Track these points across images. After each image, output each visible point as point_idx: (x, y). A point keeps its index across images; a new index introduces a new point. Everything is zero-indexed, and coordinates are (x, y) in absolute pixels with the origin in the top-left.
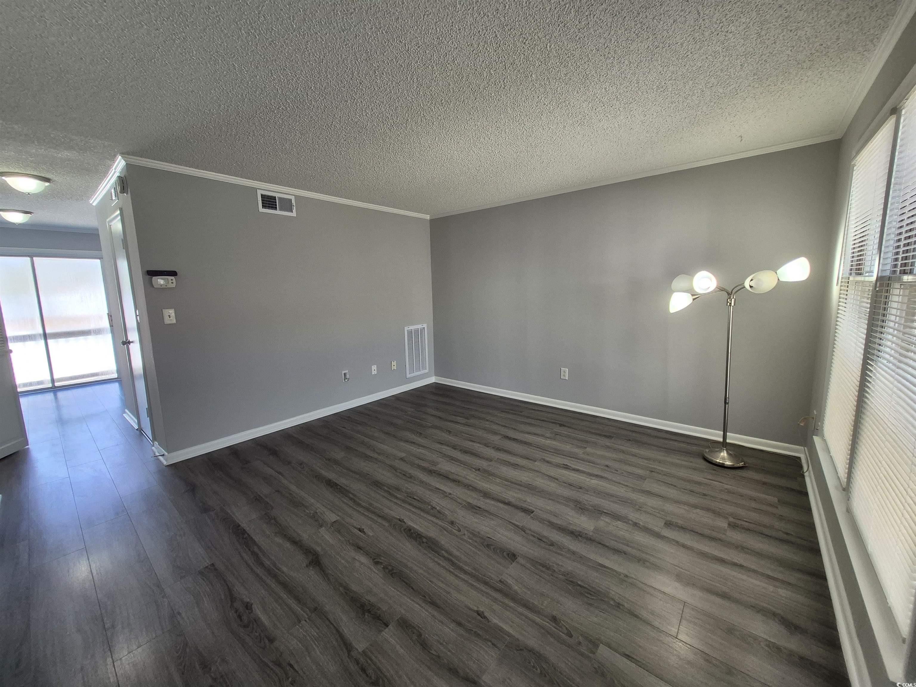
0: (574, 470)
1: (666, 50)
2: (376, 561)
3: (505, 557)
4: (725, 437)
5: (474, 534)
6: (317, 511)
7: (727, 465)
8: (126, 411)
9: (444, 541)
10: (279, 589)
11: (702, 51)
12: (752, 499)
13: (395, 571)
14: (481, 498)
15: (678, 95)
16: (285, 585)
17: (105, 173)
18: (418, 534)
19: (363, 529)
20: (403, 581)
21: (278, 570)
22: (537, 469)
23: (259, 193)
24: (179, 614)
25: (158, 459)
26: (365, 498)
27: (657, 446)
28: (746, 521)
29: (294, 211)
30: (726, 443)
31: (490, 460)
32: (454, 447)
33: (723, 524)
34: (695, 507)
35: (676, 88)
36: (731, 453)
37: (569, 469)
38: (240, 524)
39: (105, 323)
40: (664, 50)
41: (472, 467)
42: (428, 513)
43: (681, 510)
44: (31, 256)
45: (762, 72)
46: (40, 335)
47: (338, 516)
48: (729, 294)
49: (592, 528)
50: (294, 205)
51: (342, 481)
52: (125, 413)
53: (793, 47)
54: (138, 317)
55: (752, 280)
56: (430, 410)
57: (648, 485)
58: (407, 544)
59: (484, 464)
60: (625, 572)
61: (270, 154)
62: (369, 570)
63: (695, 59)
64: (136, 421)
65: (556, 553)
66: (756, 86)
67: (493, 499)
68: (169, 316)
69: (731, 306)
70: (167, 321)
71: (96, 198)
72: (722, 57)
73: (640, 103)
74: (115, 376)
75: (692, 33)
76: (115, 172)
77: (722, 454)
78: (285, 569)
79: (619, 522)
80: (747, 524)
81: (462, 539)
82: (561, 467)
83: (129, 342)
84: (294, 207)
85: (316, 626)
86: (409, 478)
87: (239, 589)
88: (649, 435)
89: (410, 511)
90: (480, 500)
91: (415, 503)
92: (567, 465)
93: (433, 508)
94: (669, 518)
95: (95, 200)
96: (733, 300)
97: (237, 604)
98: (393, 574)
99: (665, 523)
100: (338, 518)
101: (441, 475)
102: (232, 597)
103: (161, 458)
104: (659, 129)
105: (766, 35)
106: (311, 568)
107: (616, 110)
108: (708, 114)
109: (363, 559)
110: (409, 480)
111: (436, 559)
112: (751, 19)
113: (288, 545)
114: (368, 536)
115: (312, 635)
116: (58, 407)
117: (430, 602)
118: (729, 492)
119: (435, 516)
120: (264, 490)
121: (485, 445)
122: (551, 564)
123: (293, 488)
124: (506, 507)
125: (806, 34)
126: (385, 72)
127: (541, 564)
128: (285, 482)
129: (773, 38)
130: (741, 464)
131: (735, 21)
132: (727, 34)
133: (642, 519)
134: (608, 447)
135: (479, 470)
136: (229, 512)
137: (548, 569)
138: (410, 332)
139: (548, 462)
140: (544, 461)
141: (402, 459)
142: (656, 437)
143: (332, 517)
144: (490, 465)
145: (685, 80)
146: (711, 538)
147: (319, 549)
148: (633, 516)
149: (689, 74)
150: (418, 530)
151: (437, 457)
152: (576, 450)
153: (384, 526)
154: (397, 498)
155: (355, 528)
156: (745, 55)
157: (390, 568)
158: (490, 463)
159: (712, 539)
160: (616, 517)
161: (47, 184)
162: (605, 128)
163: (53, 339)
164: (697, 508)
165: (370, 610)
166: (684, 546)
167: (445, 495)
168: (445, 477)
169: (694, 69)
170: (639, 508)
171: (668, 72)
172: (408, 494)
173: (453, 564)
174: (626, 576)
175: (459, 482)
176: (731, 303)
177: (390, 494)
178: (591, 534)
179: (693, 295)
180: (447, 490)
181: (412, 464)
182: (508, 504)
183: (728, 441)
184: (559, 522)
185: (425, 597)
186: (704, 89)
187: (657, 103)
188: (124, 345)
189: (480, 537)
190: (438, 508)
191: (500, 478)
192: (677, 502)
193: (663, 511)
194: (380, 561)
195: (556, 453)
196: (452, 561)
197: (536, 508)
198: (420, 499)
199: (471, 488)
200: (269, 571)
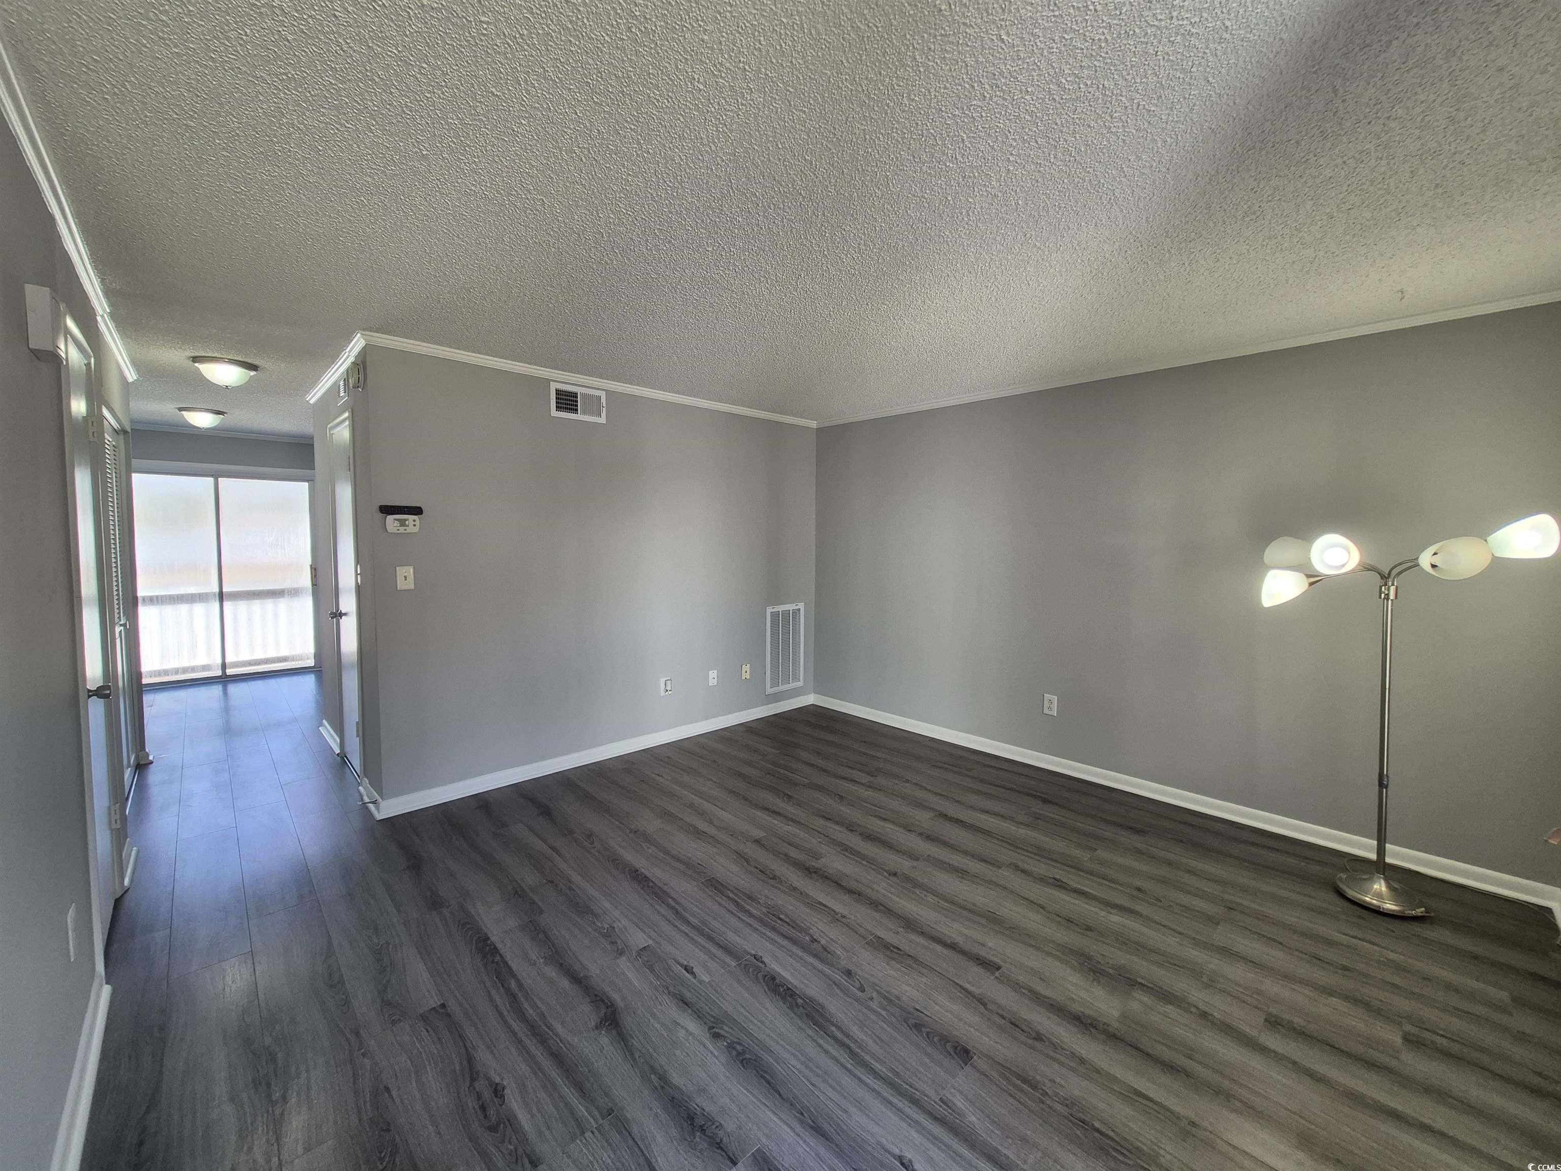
0: (1076, 891)
1: (1267, 153)
2: (715, 1033)
3: (948, 1052)
4: (1381, 851)
5: (890, 1000)
6: (615, 925)
7: (1388, 909)
8: (325, 722)
9: (836, 1007)
10: (547, 1064)
11: (1337, 151)
12: (1449, 987)
13: (748, 1056)
14: (902, 929)
15: (1283, 226)
16: (557, 1057)
17: (333, 358)
18: (788, 989)
19: (692, 968)
20: (762, 1077)
21: (549, 1028)
22: (1002, 882)
23: (554, 387)
24: (387, 1089)
25: (367, 808)
26: (695, 909)
27: (1237, 858)
28: (1442, 1036)
29: (604, 415)
30: (1384, 862)
31: (913, 856)
32: (851, 827)
33: (1392, 1036)
34: (1330, 992)
35: (1279, 215)
36: (1396, 886)
37: (1066, 889)
38: (490, 935)
39: (305, 580)
40: (1264, 152)
41: (882, 869)
42: (804, 948)
43: (1300, 997)
44: (216, 476)
45: (1454, 181)
46: (215, 594)
47: (650, 937)
48: (1385, 578)
49: (1116, 1014)
50: (604, 405)
51: (656, 873)
52: (321, 725)
53: (1523, 136)
54: (359, 577)
55: (1435, 554)
56: (803, 754)
57: (1222, 935)
58: (768, 1003)
59: (904, 864)
60: (1192, 1116)
61: (577, 329)
62: (702, 1047)
63: (1320, 166)
64: (338, 740)
65: (1047, 1056)
66: (1440, 205)
67: (922, 934)
68: (405, 577)
69: (1388, 599)
70: (401, 585)
71: (315, 395)
72: (1373, 161)
73: (1209, 240)
74: (311, 663)
75: (1319, 124)
76: (348, 356)
77: (1376, 886)
78: (559, 1028)
79: (1170, 1007)
80: (1444, 1042)
81: (868, 1008)
82: (1048, 883)
83: (341, 615)
84: (604, 409)
85: (610, 1144)
86: (771, 879)
87: (482, 1056)
88: (1218, 834)
89: (773, 942)
90: (898, 933)
91: (785, 929)
92: (1058, 880)
93: (814, 940)
94: (1273, 1010)
95: (315, 396)
96: (1393, 589)
97: (481, 1085)
98: (744, 1062)
99: (1266, 1020)
100: (650, 942)
101: (826, 877)
102: (472, 1071)
103: (371, 806)
104: (1241, 283)
105: (1466, 119)
106: (603, 1032)
107: (1162, 252)
108: (1337, 256)
109: (692, 1025)
110: (772, 882)
111: (821, 1041)
112: (1438, 95)
113: (565, 983)
114: (701, 982)
115: (604, 1162)
116: (227, 709)
117: (812, 1127)
118: (1399, 968)
119: (816, 956)
120: (529, 878)
121: (904, 828)
122: (1038, 1077)
123: (576, 878)
124: (946, 952)
125: (1551, 113)
126: (773, 204)
127: (1019, 1077)
128: (563, 865)
129: (1480, 125)
130: (1420, 911)
131: (1405, 100)
132: (1387, 122)
133: (1220, 1006)
134: (1140, 852)
135: (895, 874)
136: (472, 911)
137: (1034, 1087)
138: (775, 615)
139: (1023, 871)
140: (1017, 868)
141: (757, 841)
142: (1234, 839)
143: (639, 939)
144: (915, 867)
145: (1299, 199)
146: (1366, 1062)
147: (616, 997)
148: (1198, 996)
149: (1307, 189)
150: (787, 980)
151: (820, 842)
152: (1076, 852)
153: (729, 966)
154: (751, 915)
155: (679, 963)
156: (1422, 155)
157: (739, 1048)
158: (915, 863)
159: (1371, 1065)
160: (1166, 996)
161: (252, 373)
162: (1141, 280)
163: (231, 600)
164: (1331, 995)
165: (705, 1128)
166: (1310, 1074)
167: (836, 918)
168: (835, 883)
169: (1318, 181)
170: (1211, 983)
171: (1267, 188)
172: (768, 908)
173: (852, 1054)
174: (1193, 1124)
175: (860, 894)
176: (1388, 595)
177: (737, 904)
178: (1116, 1025)
179: (1308, 576)
180: (838, 908)
181: (777, 854)
182: (952, 947)
183: (1388, 860)
184: (1047, 993)
185: (802, 1114)
186: (1335, 214)
187: (1241, 240)
188: (332, 618)
189: (901, 1008)
190: (823, 942)
191: (935, 894)
192: (1288, 977)
193: (1259, 992)
194: (722, 1032)
195: (1039, 855)
196: (849, 1048)
197: (1005, 962)
198: (791, 920)
199: (881, 908)
200: (533, 1028)
